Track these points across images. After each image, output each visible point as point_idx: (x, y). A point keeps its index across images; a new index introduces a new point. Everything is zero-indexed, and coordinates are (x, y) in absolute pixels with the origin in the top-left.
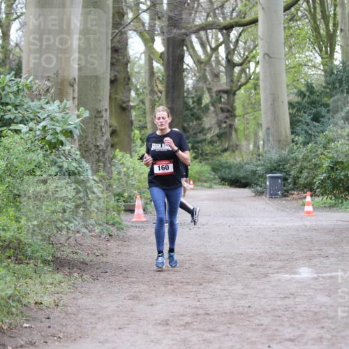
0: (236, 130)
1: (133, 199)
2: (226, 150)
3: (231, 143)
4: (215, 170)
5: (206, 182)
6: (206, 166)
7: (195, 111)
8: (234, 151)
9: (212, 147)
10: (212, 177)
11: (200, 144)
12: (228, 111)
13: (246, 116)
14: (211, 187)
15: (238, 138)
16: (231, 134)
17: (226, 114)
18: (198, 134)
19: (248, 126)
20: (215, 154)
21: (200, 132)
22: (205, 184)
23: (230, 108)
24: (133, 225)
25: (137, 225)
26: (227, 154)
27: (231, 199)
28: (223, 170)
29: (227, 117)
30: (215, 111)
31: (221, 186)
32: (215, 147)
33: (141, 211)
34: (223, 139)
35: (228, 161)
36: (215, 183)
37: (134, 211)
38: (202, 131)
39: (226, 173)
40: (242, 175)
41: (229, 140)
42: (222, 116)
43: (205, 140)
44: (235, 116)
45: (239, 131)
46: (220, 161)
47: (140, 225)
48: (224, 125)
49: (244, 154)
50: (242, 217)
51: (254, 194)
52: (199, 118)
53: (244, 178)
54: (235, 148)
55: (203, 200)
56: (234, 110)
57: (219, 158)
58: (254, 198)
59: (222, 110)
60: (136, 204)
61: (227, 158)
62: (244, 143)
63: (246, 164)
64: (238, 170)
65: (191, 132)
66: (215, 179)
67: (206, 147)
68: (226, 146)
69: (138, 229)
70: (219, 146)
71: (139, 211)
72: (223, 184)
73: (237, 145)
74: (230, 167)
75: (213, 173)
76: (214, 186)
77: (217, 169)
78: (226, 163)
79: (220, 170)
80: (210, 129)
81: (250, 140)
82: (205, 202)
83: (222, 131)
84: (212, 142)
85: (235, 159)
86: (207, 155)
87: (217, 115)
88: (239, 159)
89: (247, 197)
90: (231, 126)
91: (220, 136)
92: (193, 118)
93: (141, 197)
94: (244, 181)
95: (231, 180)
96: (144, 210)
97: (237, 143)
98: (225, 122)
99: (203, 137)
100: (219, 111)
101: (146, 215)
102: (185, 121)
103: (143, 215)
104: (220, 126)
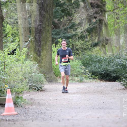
0: (106, 25)
1: (4, 93)
2: (96, 45)
3: (101, 38)
4: (85, 64)
5: (77, 76)
6: (77, 61)
7: (65, 7)
8: (104, 46)
9: (82, 42)
10: (83, 71)
11: (70, 40)
12: (98, 6)
13: (116, 11)
14: (81, 81)
15: (108, 33)
16: (101, 29)
17: (96, 10)
18: (69, 30)
19: (118, 21)
20: (85, 49)
21: (70, 28)
22: (76, 78)
23: (99, 4)
24: (4, 118)
25: (8, 118)
26: (97, 48)
27: (101, 92)
28: (94, 65)
29: (96, 13)
30: (85, 7)
31: (91, 80)
32: (86, 42)
33: (12, 105)
34: (94, 34)
35: (99, 56)
36: (85, 77)
37: (5, 104)
38: (73, 26)
39: (97, 67)
40: (112, 69)
41: (99, 35)
42: (92, 11)
43: (75, 35)
44: (105, 11)
45: (109, 26)
46: (90, 56)
47: (11, 118)
48: (94, 20)
49: (114, 48)
50: (111, 109)
51: (124, 87)
52: (69, 14)
53: (114, 72)
54: (105, 43)
55: (74, 93)
56: (104, 5)
57: (90, 53)
58: (123, 91)
59: (92, 5)
60: (7, 98)
61: (97, 52)
62: (114, 37)
63: (116, 58)
64: (109, 63)
65: (62, 28)
66: (85, 73)
67: (77, 43)
68: (96, 41)
69: (8, 122)
70: (89, 41)
71: (9, 104)
72: (94, 78)
73: (107, 40)
74: (100, 61)
75: (84, 67)
76: (85, 80)
77: (88, 64)
78: (97, 57)
79: (91, 65)
80: (80, 24)
81: (120, 34)
82: (75, 95)
83: (92, 26)
84: (82, 38)
85: (105, 53)
86: (77, 50)
87: (87, 10)
88: (109, 54)
89: (117, 89)
90: (101, 21)
91: (90, 31)
92: (63, 14)
93: (11, 91)
94: (114, 75)
95: (101, 74)
96: (15, 104)
97: (107, 38)
98: (95, 18)
99: (74, 33)
100: (89, 6)
101: (17, 109)
102: (55, 17)
103: (14, 109)
104: (90, 21)
